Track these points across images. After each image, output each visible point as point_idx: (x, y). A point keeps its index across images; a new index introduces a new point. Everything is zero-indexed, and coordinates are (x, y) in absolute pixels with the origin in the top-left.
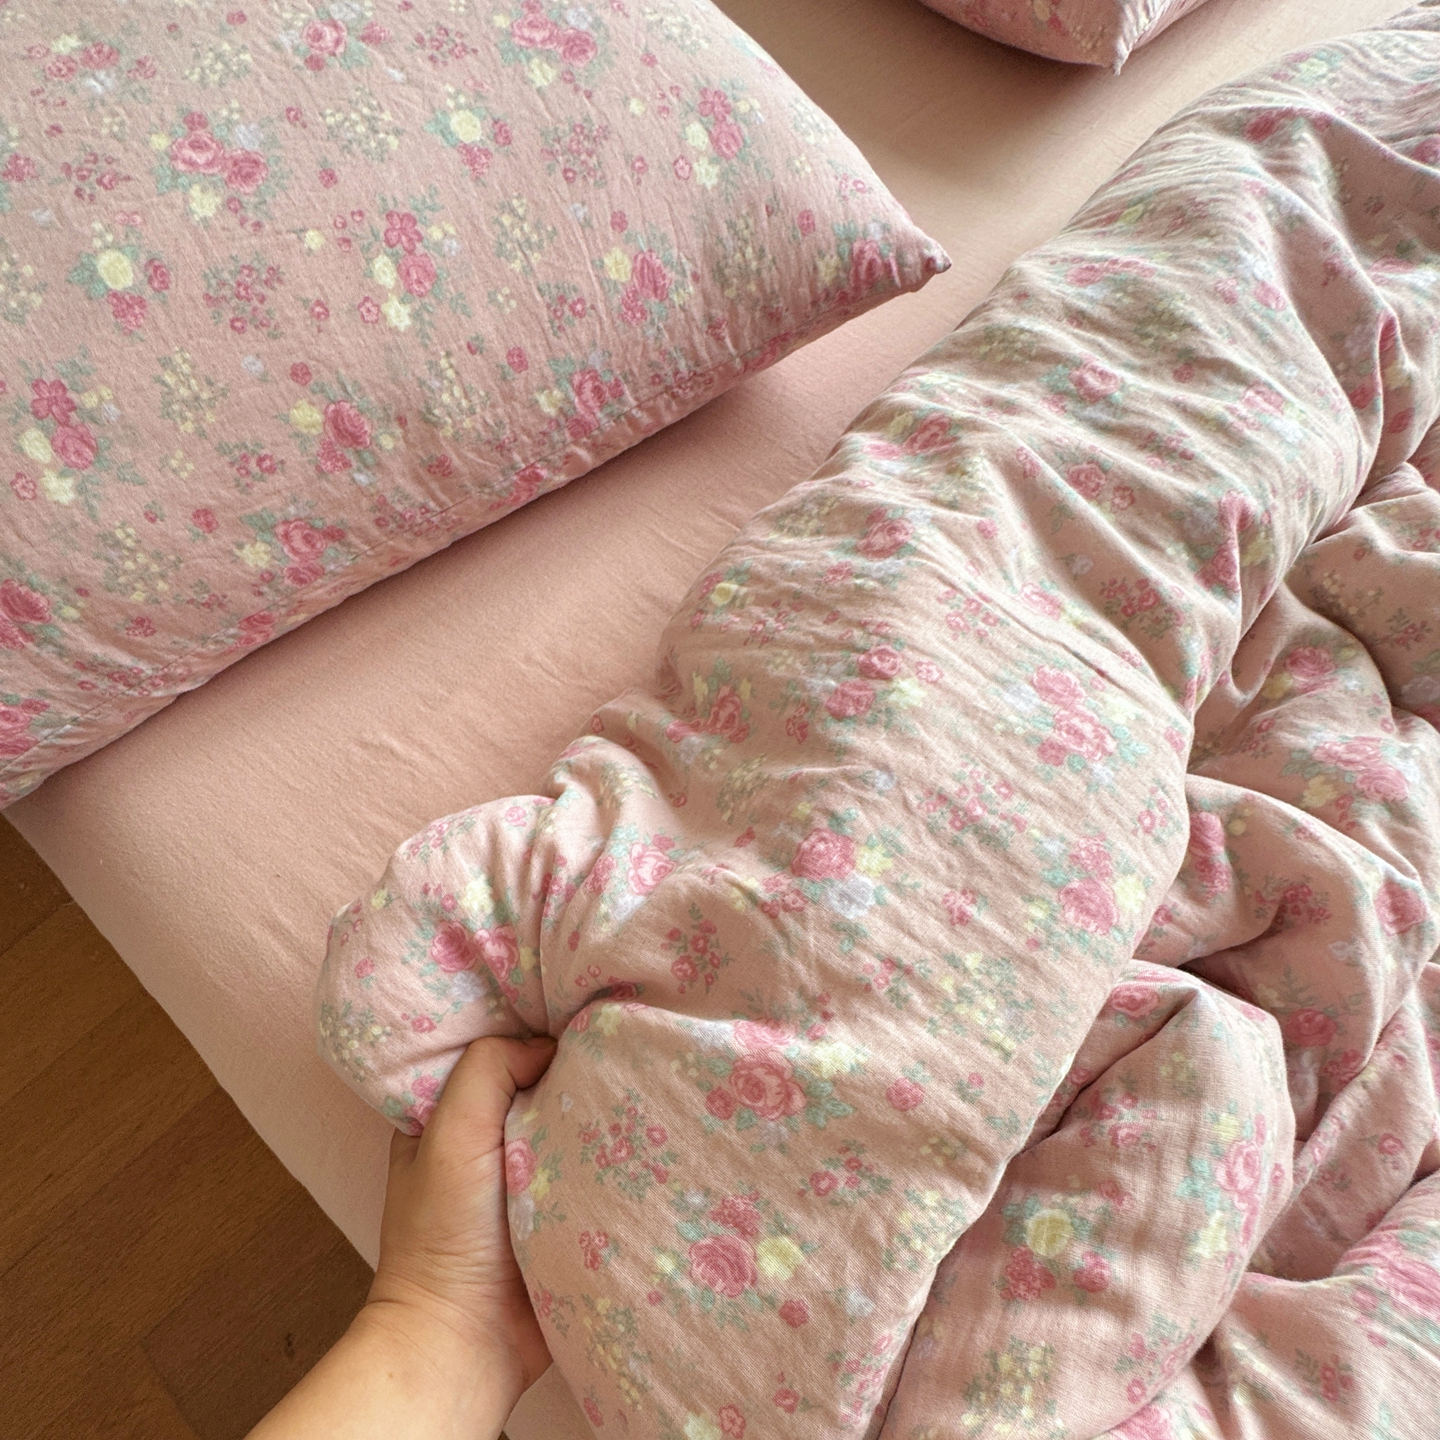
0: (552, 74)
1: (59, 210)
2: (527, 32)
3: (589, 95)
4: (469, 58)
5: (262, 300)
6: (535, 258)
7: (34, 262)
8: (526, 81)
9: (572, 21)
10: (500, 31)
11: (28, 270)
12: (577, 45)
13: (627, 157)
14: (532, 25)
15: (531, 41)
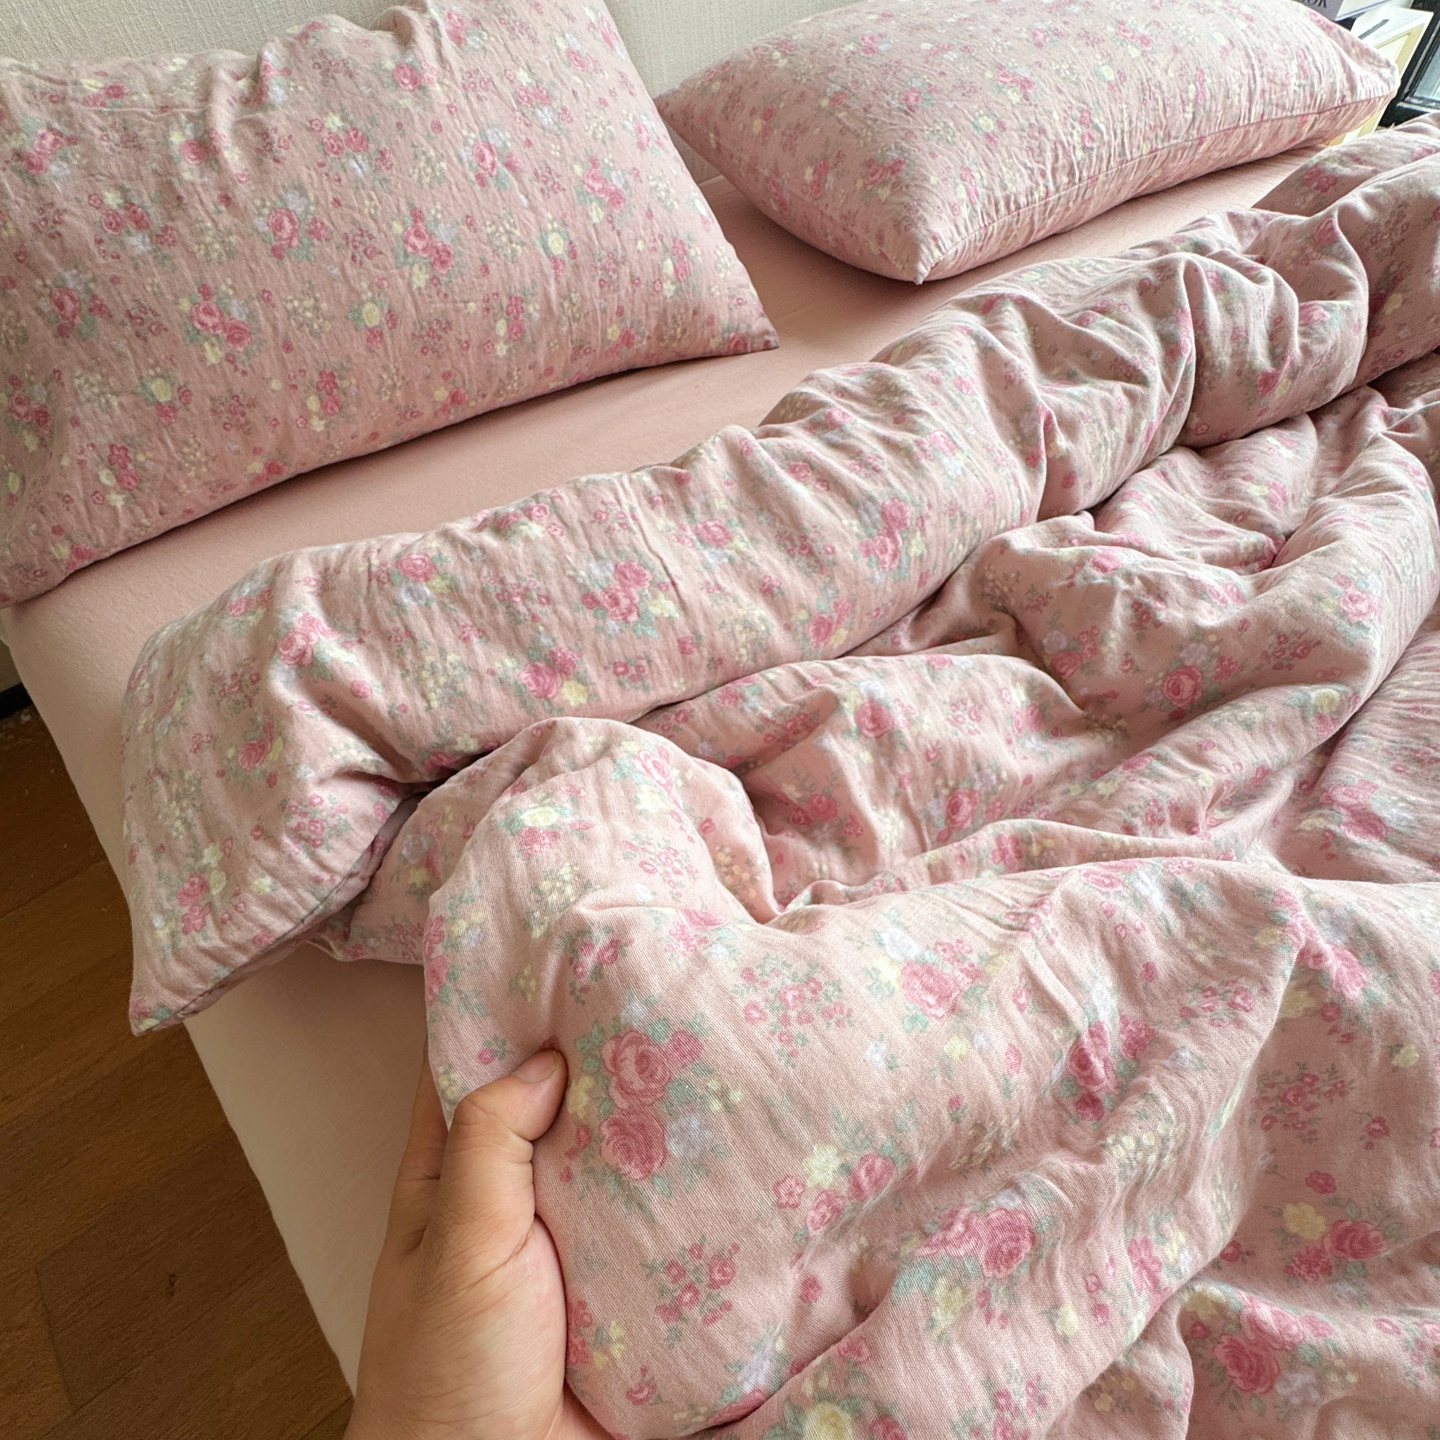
0: (602, 214)
1: (343, 270)
2: (591, 182)
3: (619, 234)
4: (561, 194)
5: (440, 338)
6: (575, 325)
7: (328, 301)
8: (588, 217)
9: (615, 182)
10: (577, 178)
11: (324, 306)
12: (616, 198)
13: (632, 275)
14: (594, 177)
15: (593, 189)
